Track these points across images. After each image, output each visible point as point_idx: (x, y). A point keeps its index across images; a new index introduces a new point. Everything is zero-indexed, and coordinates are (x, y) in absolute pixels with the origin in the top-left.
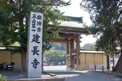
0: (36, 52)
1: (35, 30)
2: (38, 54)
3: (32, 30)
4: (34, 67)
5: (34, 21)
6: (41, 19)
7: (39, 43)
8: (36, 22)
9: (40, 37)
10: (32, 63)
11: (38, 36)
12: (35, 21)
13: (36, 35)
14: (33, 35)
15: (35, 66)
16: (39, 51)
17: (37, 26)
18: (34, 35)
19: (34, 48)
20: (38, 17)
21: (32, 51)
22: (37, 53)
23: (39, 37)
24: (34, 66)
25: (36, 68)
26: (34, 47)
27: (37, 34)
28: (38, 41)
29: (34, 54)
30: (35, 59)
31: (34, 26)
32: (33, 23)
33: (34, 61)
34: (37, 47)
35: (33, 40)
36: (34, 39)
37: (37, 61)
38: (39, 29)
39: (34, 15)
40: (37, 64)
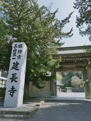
0: (14, 79)
1: (15, 58)
2: (16, 81)
3: (13, 59)
6: (21, 47)
7: (18, 70)
8: (17, 52)
9: (19, 64)
10: (9, 91)
11: (18, 63)
12: (16, 50)
13: (16, 63)
16: (17, 78)
17: (17, 54)
18: (14, 63)
24: (10, 94)
25: (12, 96)
26: (13, 74)
27: (17, 62)
28: (17, 68)
29: (12, 82)
30: (13, 87)
31: (14, 55)
32: (14, 52)
33: (11, 89)
34: (16, 74)
35: (12, 67)
36: (13, 67)
37: (14, 88)
38: (19, 57)
39: (15, 45)
40: (14, 92)
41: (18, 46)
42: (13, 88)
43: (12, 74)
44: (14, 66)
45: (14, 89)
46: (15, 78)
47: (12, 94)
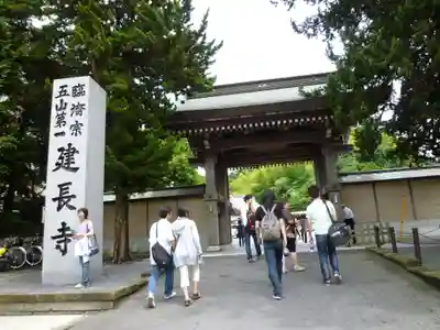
0: (65, 200)
1: (62, 133)
2: (72, 208)
3: (56, 135)
4: (58, 251)
5: (63, 106)
6: (82, 93)
7: (76, 169)
8: (69, 107)
9: (78, 152)
10: (54, 238)
11: (74, 149)
12: (66, 104)
13: (67, 148)
14: (59, 150)
15: (63, 248)
16: (74, 196)
17: (70, 120)
18: (61, 150)
19: (61, 190)
20: (74, 89)
21: (54, 200)
22: (70, 203)
23: (75, 151)
24: (58, 247)
25: (64, 252)
27: (70, 145)
28: (72, 166)
29: (59, 208)
30: (64, 224)
31: (61, 121)
32: (60, 112)
33: (59, 230)
34: (70, 183)
35: (57, 164)
36: (60, 161)
37: (68, 229)
38: (77, 127)
39: (62, 87)
40: (70, 241)
41: (69, 90)
42: (64, 228)
43: (59, 186)
44: (61, 158)
45: (67, 232)
46: (69, 198)
47: (62, 245)
